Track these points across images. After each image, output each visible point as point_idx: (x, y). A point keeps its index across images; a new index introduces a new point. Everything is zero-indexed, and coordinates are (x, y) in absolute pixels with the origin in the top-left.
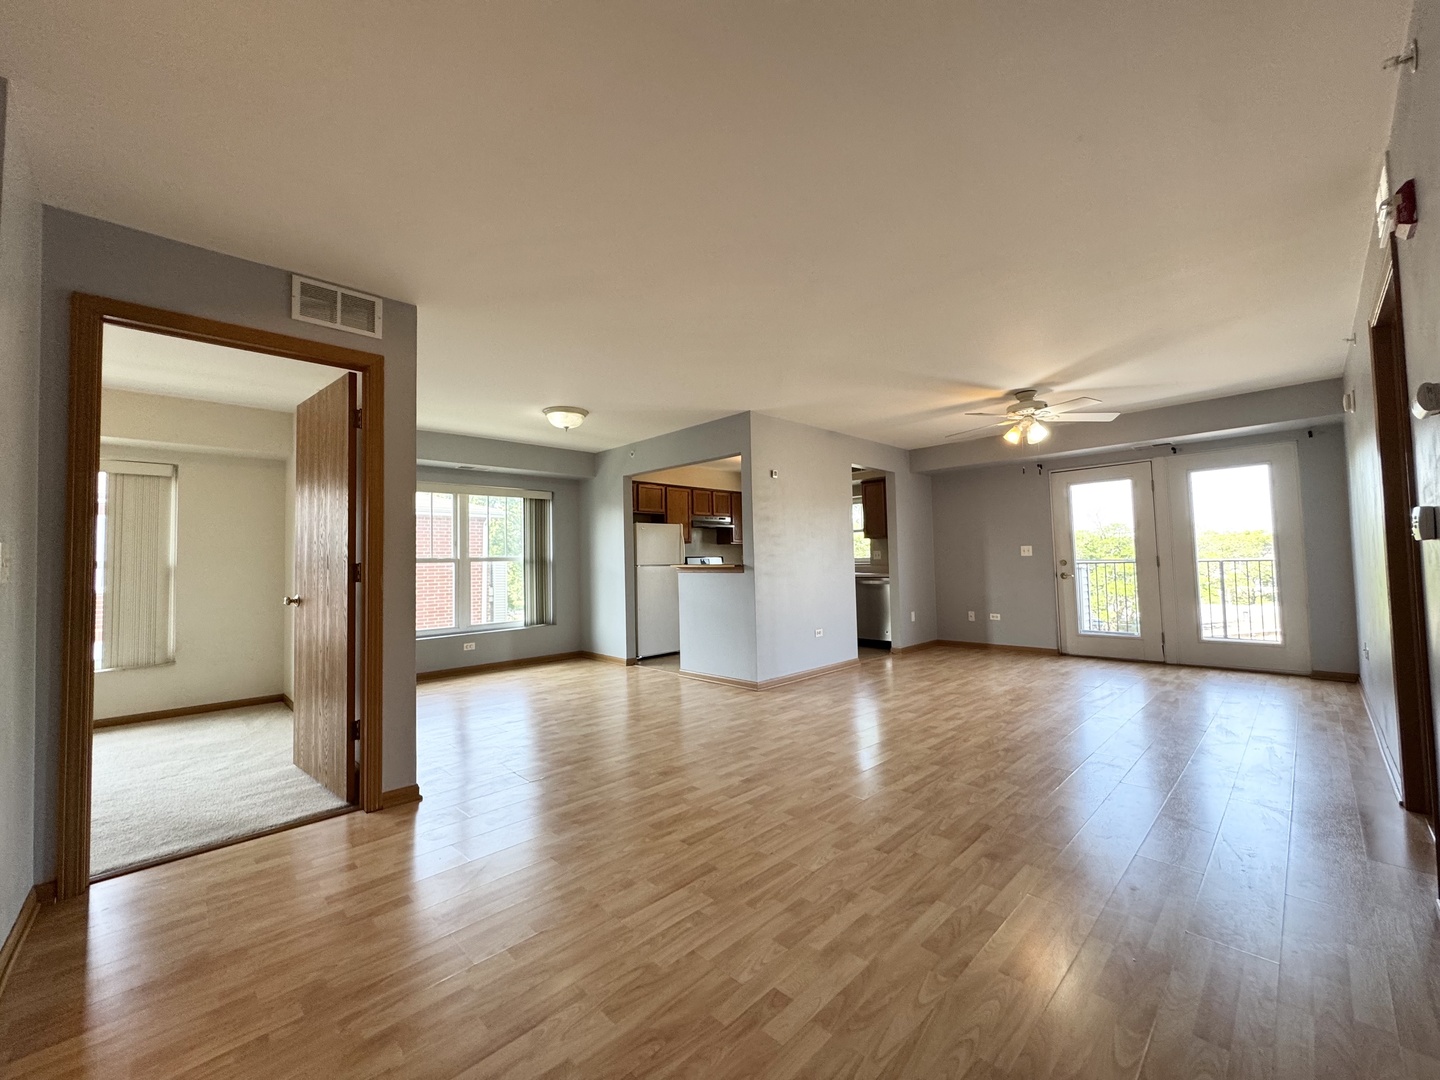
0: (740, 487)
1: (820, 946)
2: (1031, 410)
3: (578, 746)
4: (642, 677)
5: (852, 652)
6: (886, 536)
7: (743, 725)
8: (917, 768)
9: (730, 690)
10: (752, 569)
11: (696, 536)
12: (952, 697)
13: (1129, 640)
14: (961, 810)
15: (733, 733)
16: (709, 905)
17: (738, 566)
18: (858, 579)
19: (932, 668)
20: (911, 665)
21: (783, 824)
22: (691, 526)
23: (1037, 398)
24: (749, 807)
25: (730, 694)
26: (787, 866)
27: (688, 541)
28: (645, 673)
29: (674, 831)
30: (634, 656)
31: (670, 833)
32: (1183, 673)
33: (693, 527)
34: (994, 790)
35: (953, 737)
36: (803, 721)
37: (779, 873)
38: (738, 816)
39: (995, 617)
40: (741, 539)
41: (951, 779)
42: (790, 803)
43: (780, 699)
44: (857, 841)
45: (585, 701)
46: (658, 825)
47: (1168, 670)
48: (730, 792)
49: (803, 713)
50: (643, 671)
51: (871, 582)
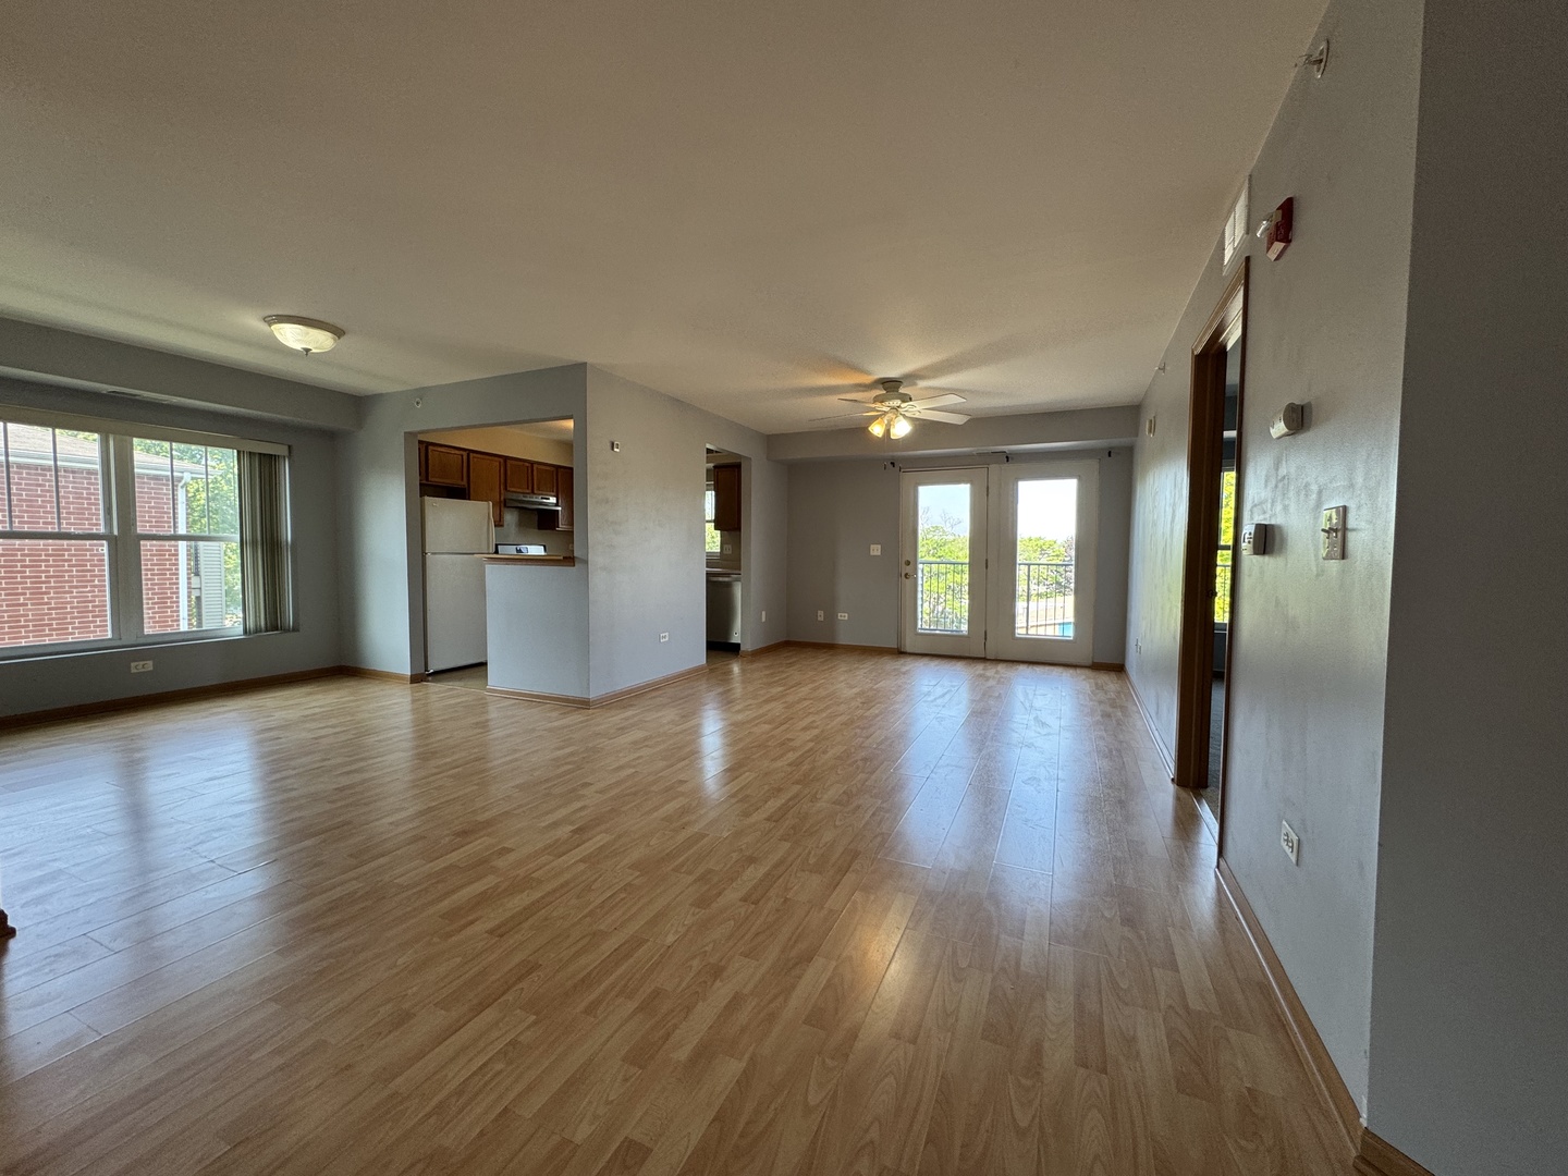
0: (572, 461)
1: (682, 1054)
2: (897, 403)
3: (328, 807)
4: (434, 698)
5: (699, 656)
6: (739, 529)
7: (572, 754)
8: (779, 790)
9: (555, 710)
10: (586, 562)
11: (510, 518)
12: (806, 703)
13: (956, 638)
14: (828, 836)
15: (558, 767)
16: (528, 1028)
17: (567, 558)
18: (708, 574)
19: (782, 672)
20: (761, 668)
21: (629, 884)
22: (503, 505)
23: (902, 390)
24: (582, 866)
25: (555, 714)
26: (637, 942)
27: (499, 523)
28: (436, 693)
29: (477, 920)
30: (423, 671)
31: (472, 922)
32: (1001, 667)
33: (505, 506)
34: (859, 807)
35: (811, 749)
36: (646, 743)
37: (628, 956)
38: (567, 883)
39: (843, 616)
40: (572, 524)
41: (814, 799)
42: (636, 854)
43: (616, 718)
44: (720, 894)
45: (343, 737)
46: (452, 915)
47: (988, 664)
48: (557, 849)
49: (647, 734)
50: (435, 689)
51: (721, 579)
